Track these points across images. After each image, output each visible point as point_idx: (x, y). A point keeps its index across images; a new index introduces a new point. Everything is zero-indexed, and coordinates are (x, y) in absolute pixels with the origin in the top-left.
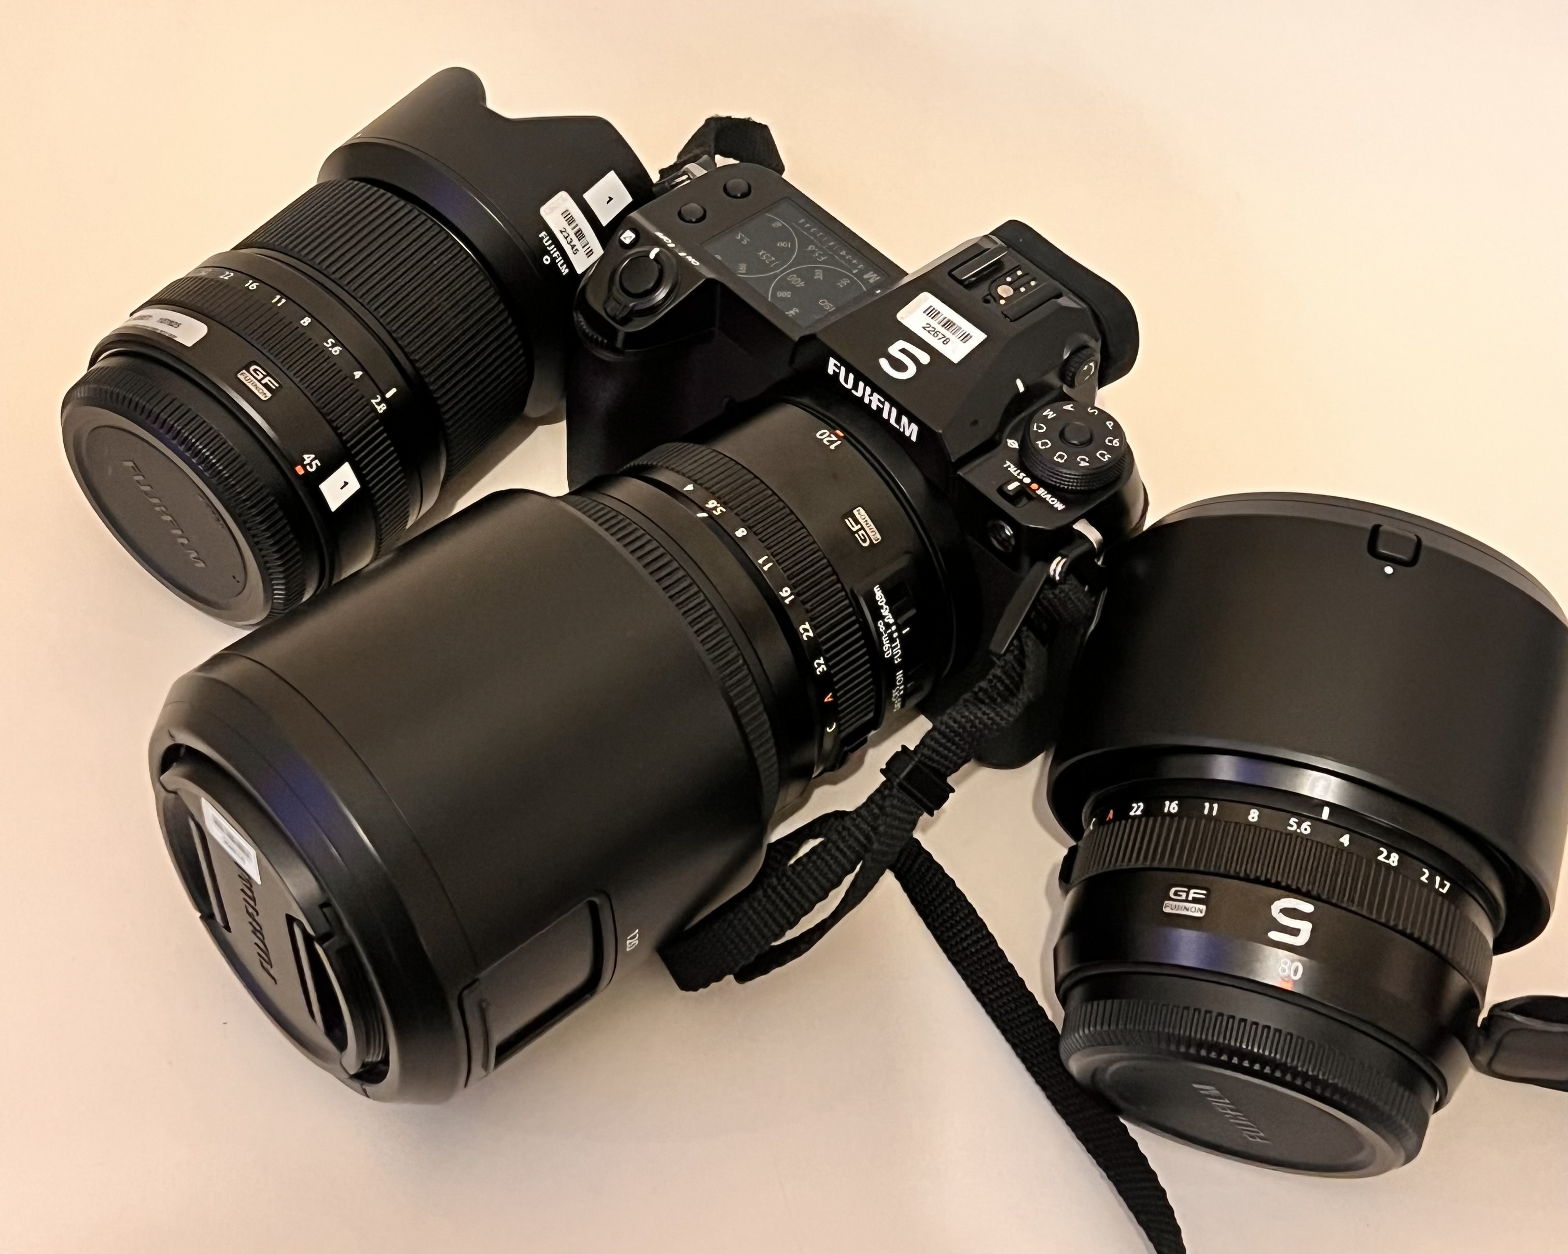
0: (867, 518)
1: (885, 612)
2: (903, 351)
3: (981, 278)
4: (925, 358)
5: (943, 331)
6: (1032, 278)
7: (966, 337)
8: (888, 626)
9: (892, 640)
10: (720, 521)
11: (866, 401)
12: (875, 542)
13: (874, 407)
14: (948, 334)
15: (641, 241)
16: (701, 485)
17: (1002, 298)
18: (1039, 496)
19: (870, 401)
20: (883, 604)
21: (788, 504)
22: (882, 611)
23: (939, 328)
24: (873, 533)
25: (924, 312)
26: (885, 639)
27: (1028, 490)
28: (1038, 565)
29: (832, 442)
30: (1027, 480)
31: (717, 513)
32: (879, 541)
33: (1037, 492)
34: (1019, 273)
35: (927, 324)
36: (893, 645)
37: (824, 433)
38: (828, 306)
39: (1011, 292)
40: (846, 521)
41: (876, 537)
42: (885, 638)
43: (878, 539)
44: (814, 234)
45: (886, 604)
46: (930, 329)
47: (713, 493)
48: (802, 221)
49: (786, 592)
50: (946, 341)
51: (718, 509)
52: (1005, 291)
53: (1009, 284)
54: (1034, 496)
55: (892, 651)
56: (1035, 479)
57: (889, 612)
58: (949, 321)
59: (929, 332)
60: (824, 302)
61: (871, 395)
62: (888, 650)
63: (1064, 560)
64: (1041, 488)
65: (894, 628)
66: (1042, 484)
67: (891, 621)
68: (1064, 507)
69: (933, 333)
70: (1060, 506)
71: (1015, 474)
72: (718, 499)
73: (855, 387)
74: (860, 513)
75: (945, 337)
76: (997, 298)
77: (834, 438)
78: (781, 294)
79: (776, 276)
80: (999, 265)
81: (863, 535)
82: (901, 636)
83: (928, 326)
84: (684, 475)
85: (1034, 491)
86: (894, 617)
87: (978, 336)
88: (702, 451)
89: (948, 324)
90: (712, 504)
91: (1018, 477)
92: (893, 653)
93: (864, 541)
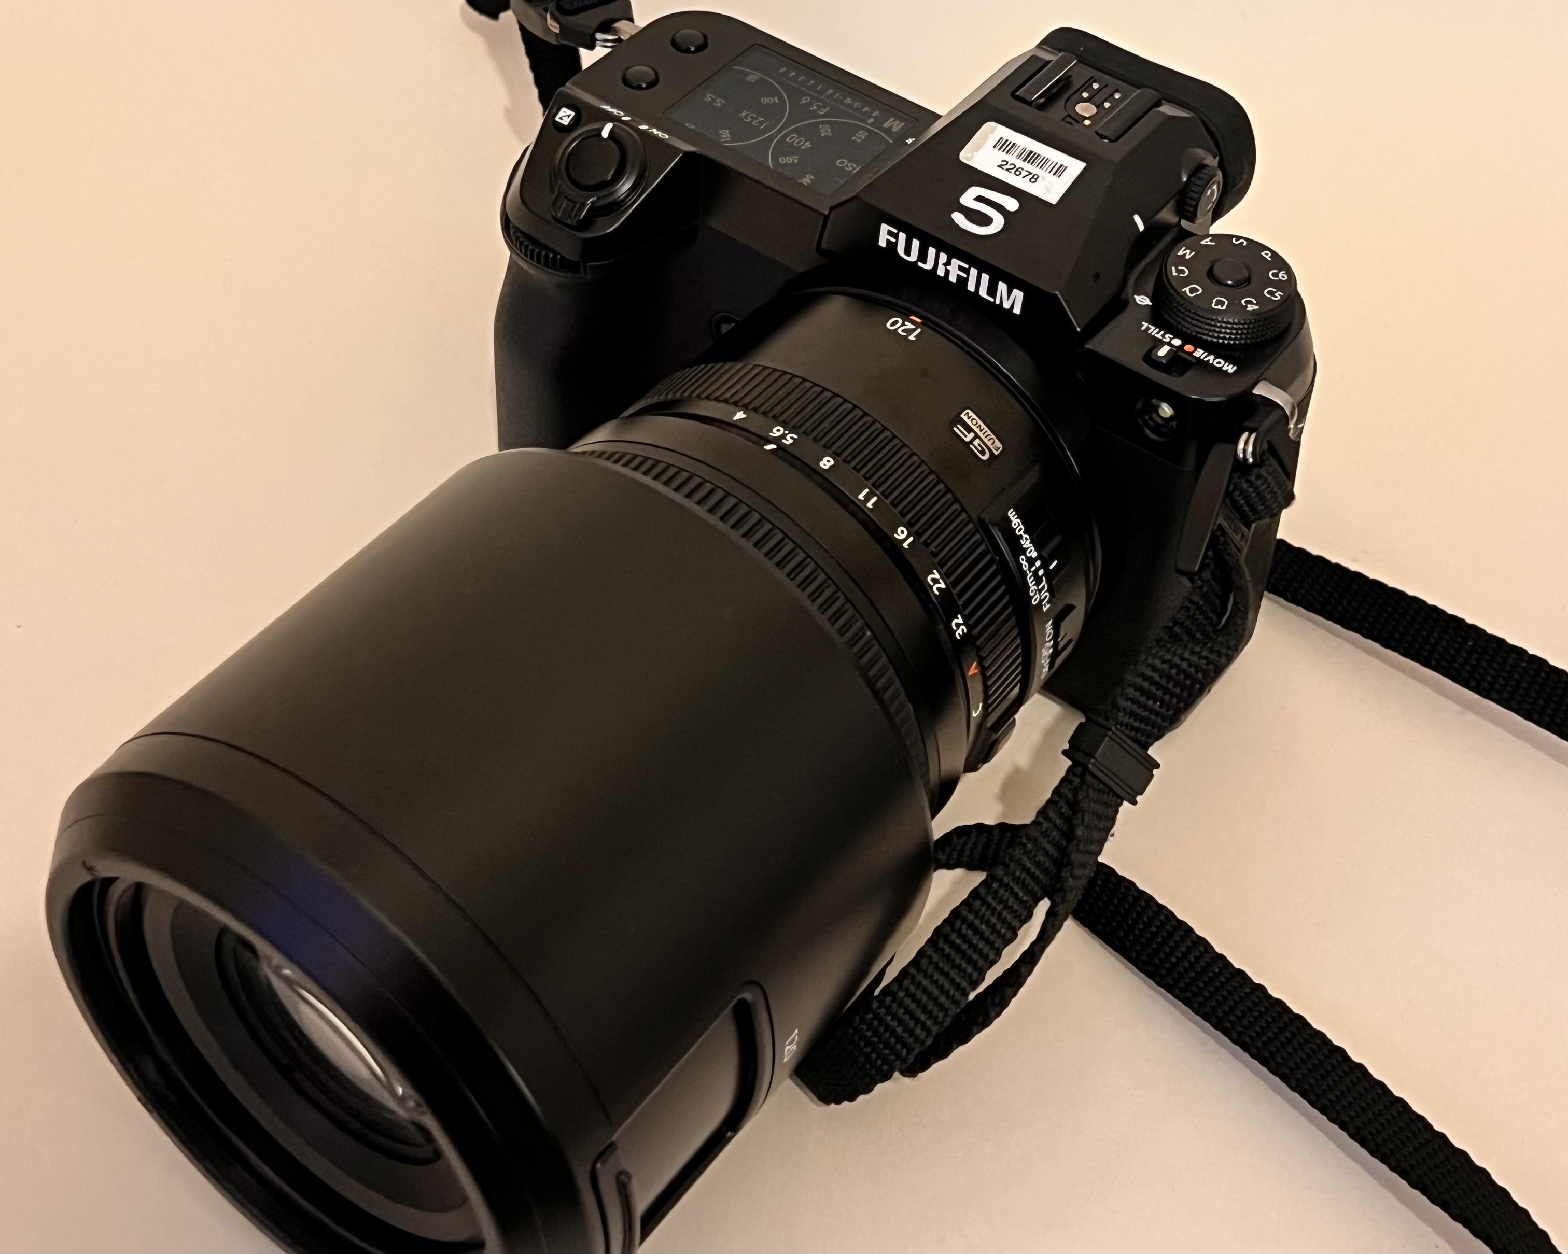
0: (980, 423)
1: (1026, 543)
2: (980, 199)
3: (1050, 98)
4: (1012, 204)
5: (1027, 166)
6: (1115, 89)
7: (1059, 170)
8: (1031, 561)
9: (1038, 580)
10: (796, 452)
11: (941, 272)
12: (996, 453)
13: (953, 279)
14: (1034, 169)
15: (584, 119)
16: (755, 410)
17: (1086, 118)
18: (1198, 359)
19: (947, 272)
20: (1021, 532)
21: (877, 419)
22: (1022, 542)
23: (1020, 163)
24: (992, 441)
25: (994, 147)
26: (1030, 580)
27: (1180, 353)
28: (1218, 449)
29: (910, 331)
30: (1177, 342)
31: (788, 441)
32: (1001, 449)
33: (1194, 354)
34: (1096, 86)
35: (1003, 161)
36: (1040, 587)
37: (897, 322)
38: (852, 168)
39: (1094, 110)
40: (955, 429)
41: (996, 446)
42: (1030, 578)
43: (999, 448)
44: (803, 83)
45: (1025, 532)
46: (1008, 167)
47: (774, 417)
48: (783, 70)
49: (901, 533)
50: (1034, 178)
51: (788, 437)
52: (1085, 109)
53: (1087, 100)
54: (1194, 361)
55: (1039, 594)
56: (1186, 340)
57: (1030, 543)
58: (1031, 152)
59: (1007, 170)
60: (842, 163)
61: (948, 263)
62: (1036, 594)
63: (1253, 436)
64: (1198, 350)
65: (1038, 563)
66: (1198, 344)
67: (1034, 554)
68: (1235, 368)
69: (1013, 171)
70: (1230, 369)
71: (1159, 336)
72: (784, 425)
73: (923, 257)
74: (968, 416)
75: (1030, 173)
76: (1079, 119)
77: (910, 326)
78: (783, 160)
79: (771, 138)
80: (1065, 82)
81: (979, 445)
82: (1048, 573)
83: (1005, 163)
84: (726, 401)
85: (1191, 354)
86: (1036, 550)
87: (1075, 167)
88: (740, 369)
89: (1030, 157)
90: (777, 432)
91: (1164, 340)
92: (1041, 597)
93: (983, 453)
